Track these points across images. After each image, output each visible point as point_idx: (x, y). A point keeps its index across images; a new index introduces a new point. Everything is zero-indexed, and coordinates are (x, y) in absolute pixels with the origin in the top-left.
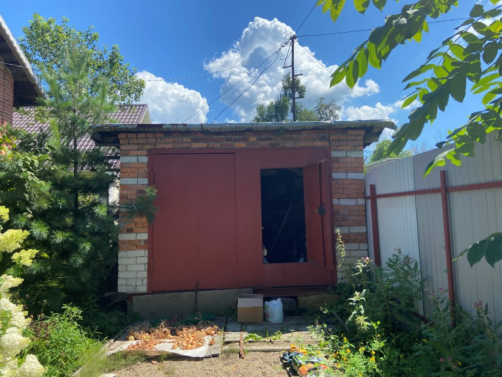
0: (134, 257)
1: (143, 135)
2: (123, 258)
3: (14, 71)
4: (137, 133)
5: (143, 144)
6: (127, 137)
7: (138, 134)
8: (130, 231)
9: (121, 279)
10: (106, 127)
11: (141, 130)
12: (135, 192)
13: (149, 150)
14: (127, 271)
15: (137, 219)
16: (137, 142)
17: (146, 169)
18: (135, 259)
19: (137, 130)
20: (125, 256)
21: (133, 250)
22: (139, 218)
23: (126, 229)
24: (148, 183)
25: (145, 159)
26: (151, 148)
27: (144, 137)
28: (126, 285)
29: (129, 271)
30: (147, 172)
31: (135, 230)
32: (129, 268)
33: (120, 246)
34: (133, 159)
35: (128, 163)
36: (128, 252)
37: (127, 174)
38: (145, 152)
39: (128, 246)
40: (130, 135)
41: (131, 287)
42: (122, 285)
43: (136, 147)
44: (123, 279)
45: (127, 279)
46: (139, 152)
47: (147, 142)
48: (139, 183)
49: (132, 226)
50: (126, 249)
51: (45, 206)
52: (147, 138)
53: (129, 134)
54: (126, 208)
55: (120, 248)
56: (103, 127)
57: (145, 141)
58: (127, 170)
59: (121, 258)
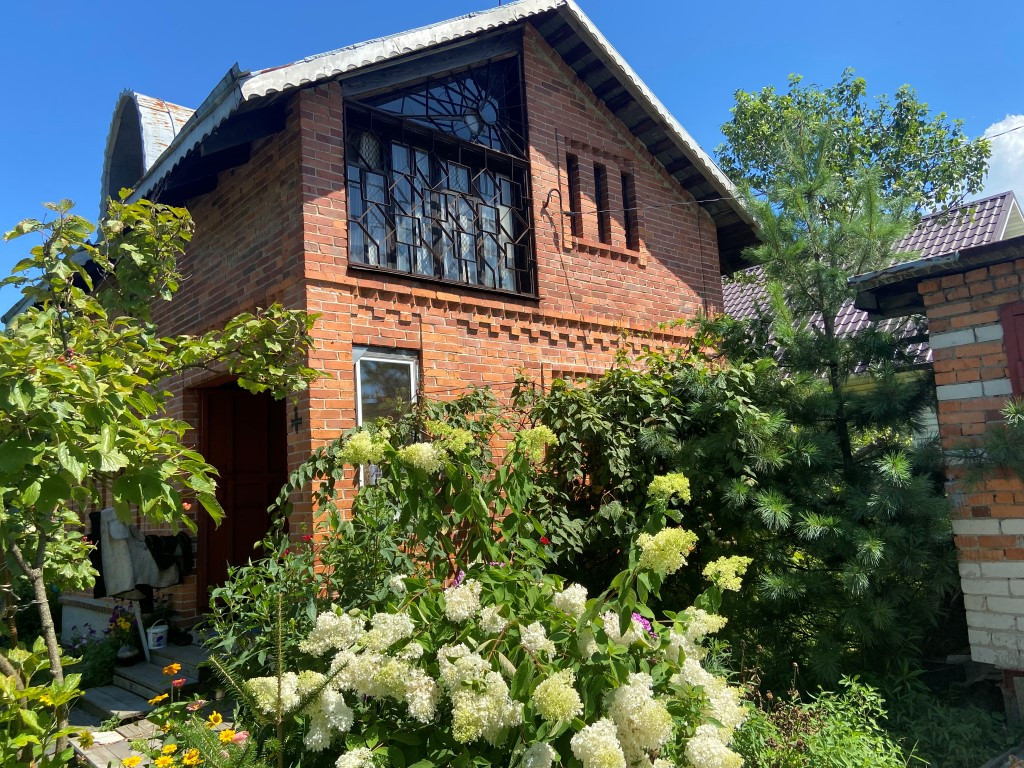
0: (1003, 579)
1: (981, 274)
2: (974, 579)
3: (715, 210)
4: (964, 271)
5: (984, 296)
6: (940, 289)
7: (967, 274)
8: (981, 513)
9: (977, 629)
10: (884, 276)
11: (973, 261)
12: (981, 417)
13: (1002, 309)
14: (988, 611)
15: (995, 484)
16: (968, 295)
17: (1003, 356)
18: (1006, 582)
19: (961, 265)
20: (978, 575)
21: (995, 560)
22: (1003, 481)
23: (969, 508)
24: (1011, 391)
25: (995, 332)
26: (1007, 301)
27: (983, 278)
28: (991, 645)
29: (995, 613)
30: (1005, 363)
31: (994, 511)
32: (992, 603)
33: (962, 548)
34: (963, 338)
35: (953, 349)
36: (984, 565)
37: (953, 375)
38: (994, 315)
39: (981, 550)
40: (946, 281)
41: (1005, 652)
42: (980, 645)
43: (966, 306)
44: (981, 629)
45: (990, 631)
46: (978, 318)
47: (995, 289)
48: (986, 394)
49: (985, 501)
50: (979, 558)
51: (779, 460)
52: (994, 278)
53: (944, 279)
54: (961, 457)
55: (962, 553)
56: (876, 277)
57: (988, 287)
58: (951, 366)
59: (967, 578)
